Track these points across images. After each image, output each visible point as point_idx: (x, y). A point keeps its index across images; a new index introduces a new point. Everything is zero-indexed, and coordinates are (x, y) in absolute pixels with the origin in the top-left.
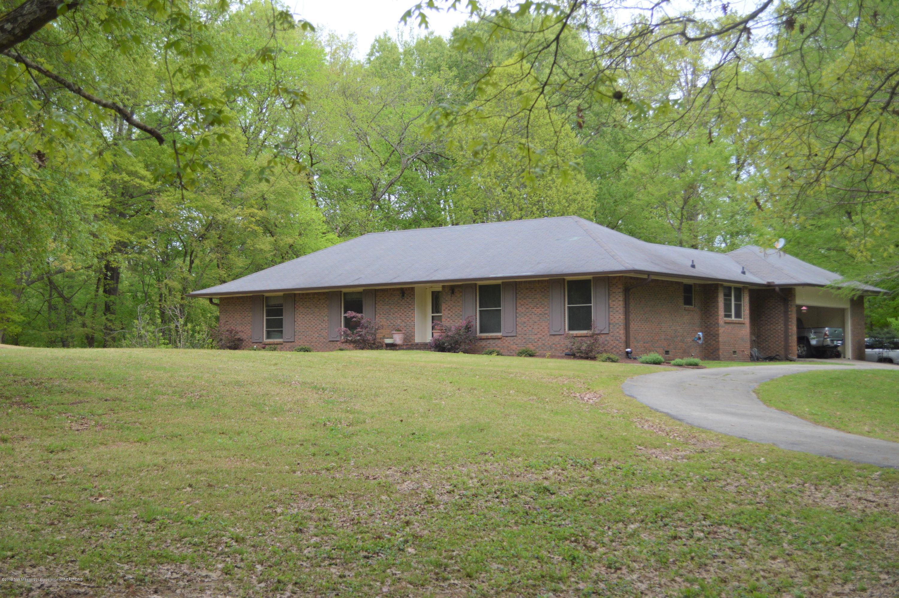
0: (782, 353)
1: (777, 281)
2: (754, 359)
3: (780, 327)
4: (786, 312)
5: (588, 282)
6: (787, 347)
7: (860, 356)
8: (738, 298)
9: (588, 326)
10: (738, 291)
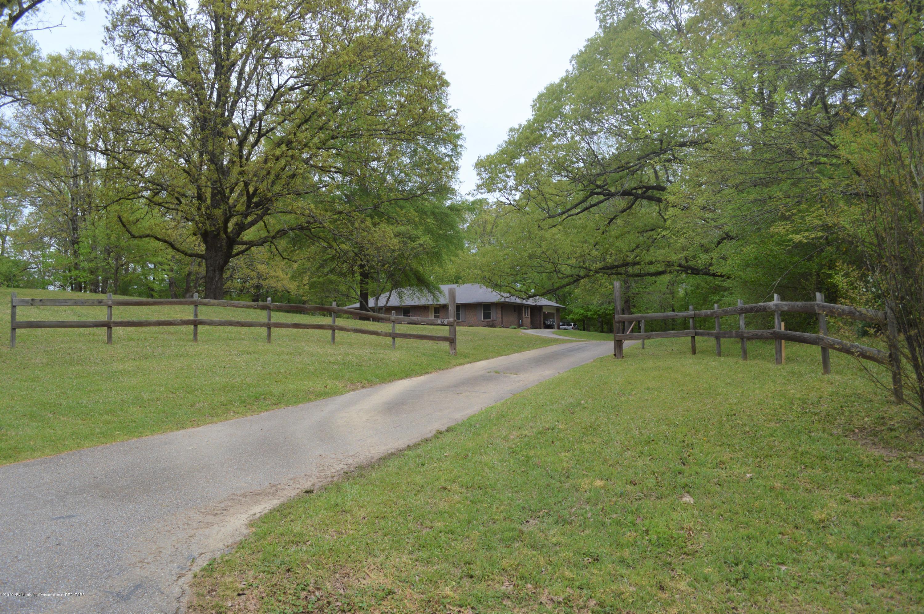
0: (539, 326)
1: (538, 304)
2: (531, 328)
3: (538, 318)
4: (540, 314)
5: (490, 305)
7: (559, 328)
8: (528, 310)
9: (489, 318)
10: (527, 307)
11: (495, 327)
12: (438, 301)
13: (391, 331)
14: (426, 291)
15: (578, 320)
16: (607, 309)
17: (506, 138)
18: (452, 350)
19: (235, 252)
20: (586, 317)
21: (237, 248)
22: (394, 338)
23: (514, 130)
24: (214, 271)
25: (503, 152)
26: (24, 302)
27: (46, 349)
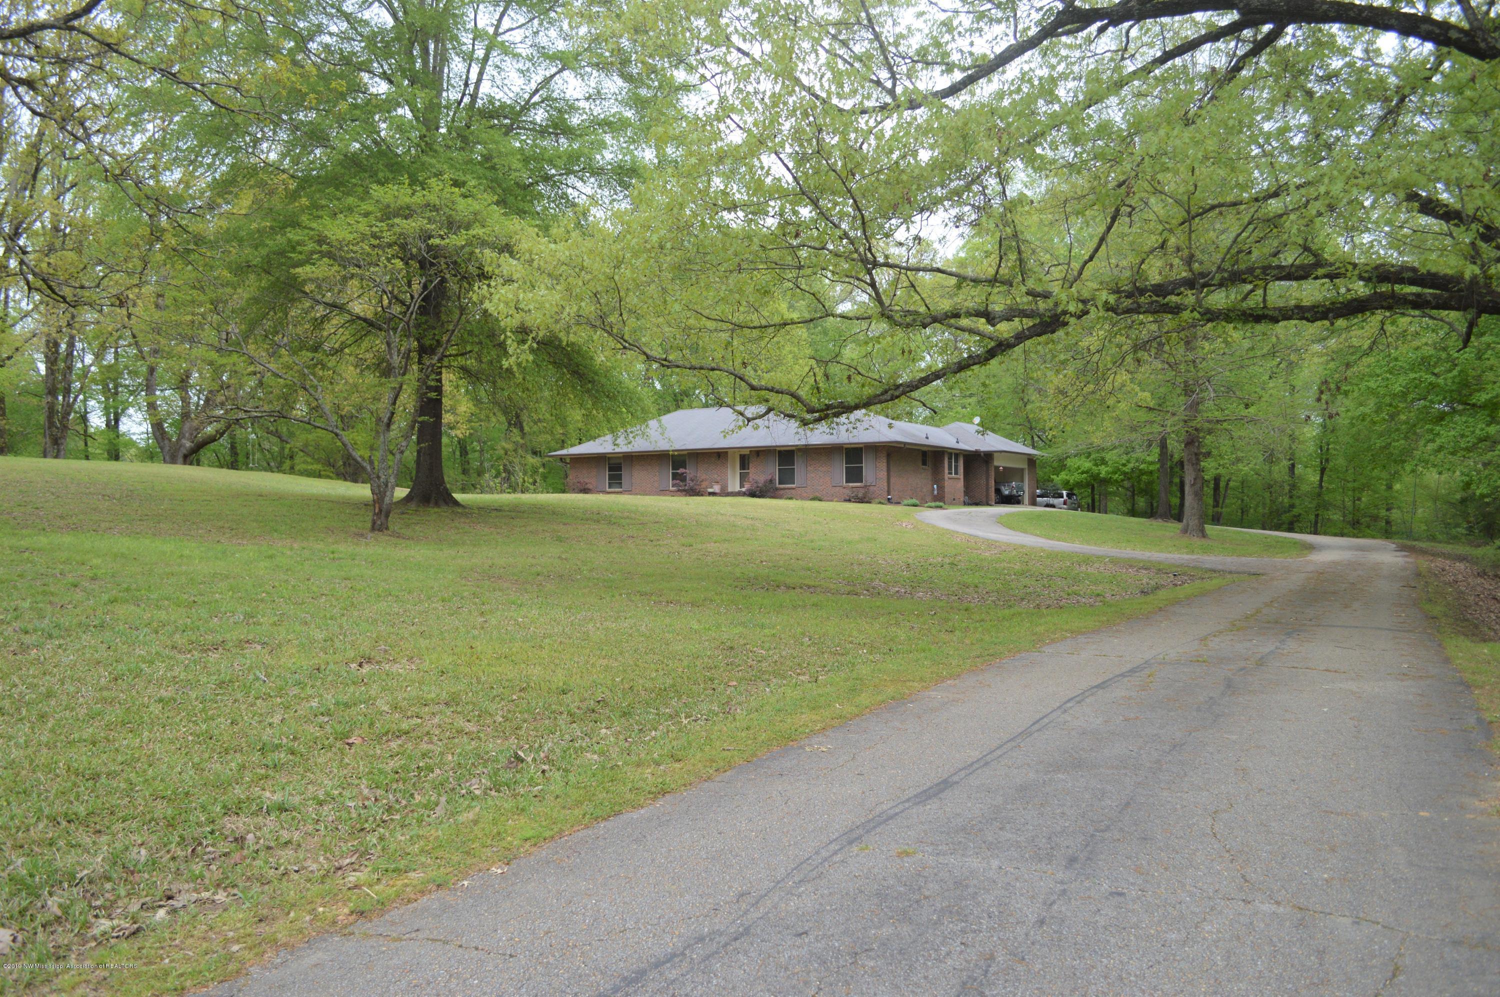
0: (984, 500)
1: (982, 449)
2: (965, 504)
3: (983, 481)
4: (987, 471)
5: (861, 449)
6: (987, 496)
7: (1033, 503)
8: (956, 461)
9: (860, 480)
10: (957, 456)
16: (1142, 461)
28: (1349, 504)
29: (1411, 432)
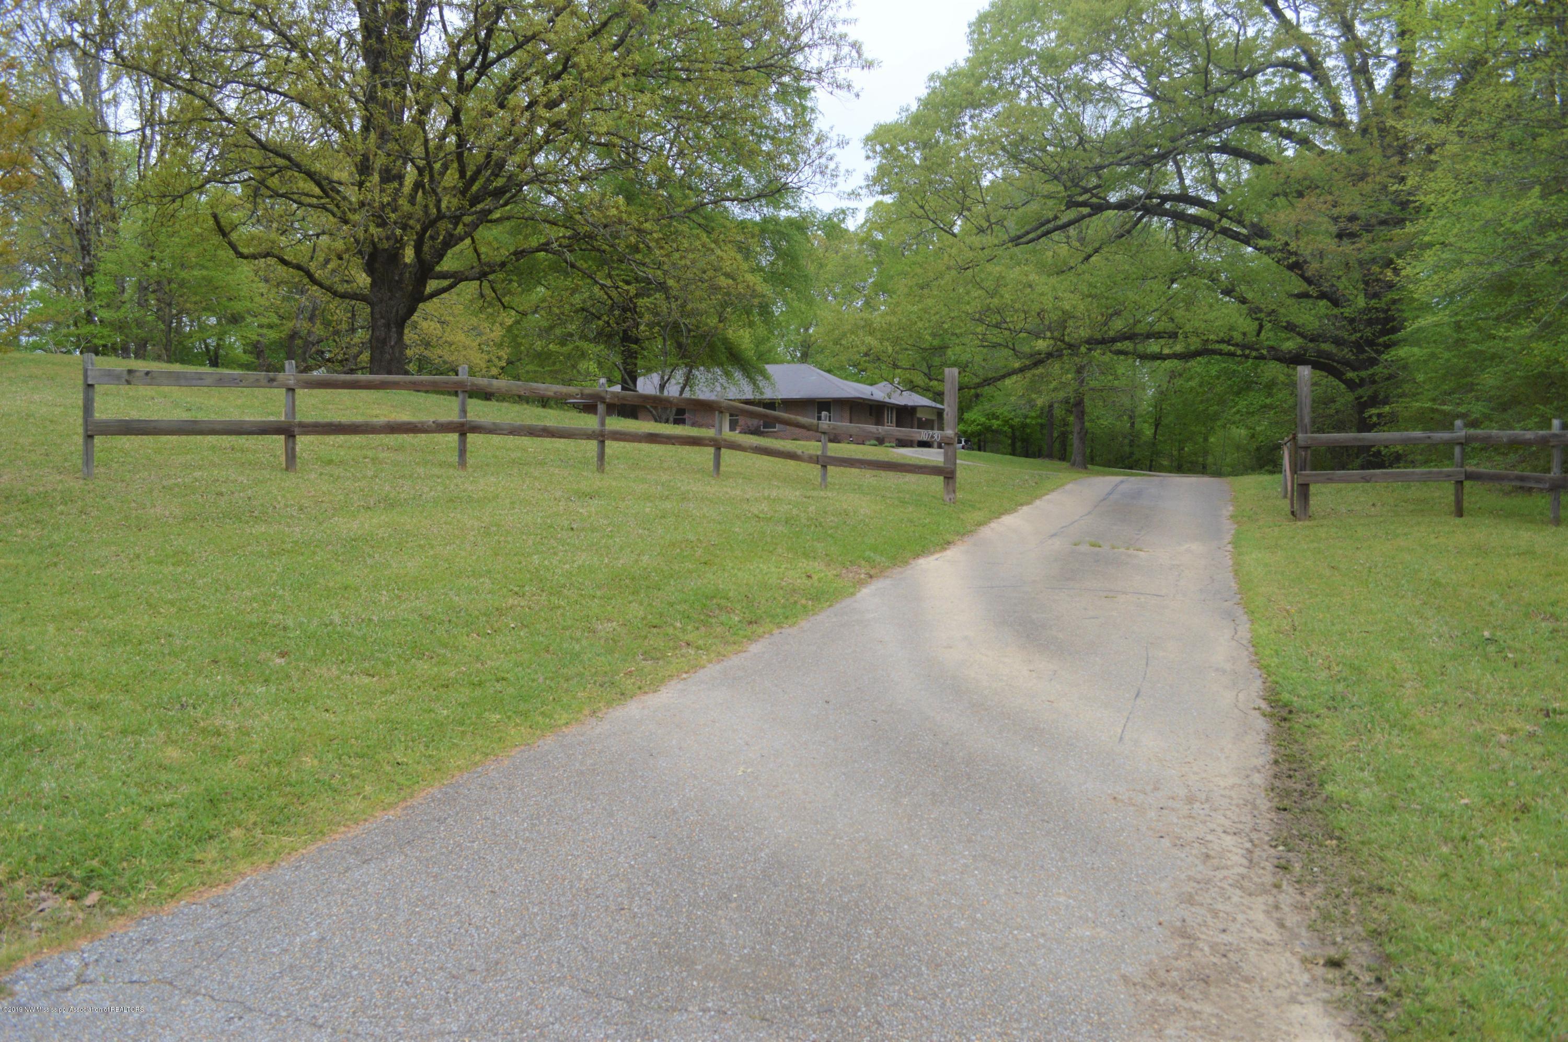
1: (909, 404)
4: (912, 421)
7: (940, 448)
8: (892, 413)
10: (892, 409)
11: (839, 442)
12: (762, 393)
13: (819, 453)
14: (738, 375)
15: (973, 434)
16: (1026, 417)
17: (923, 92)
18: (948, 493)
19: (428, 290)
20: (988, 429)
21: (432, 285)
22: (824, 467)
23: (939, 77)
24: (388, 326)
25: (916, 120)
26: (112, 377)
27: (165, 483)
28: (1175, 453)
29: (1222, 402)
